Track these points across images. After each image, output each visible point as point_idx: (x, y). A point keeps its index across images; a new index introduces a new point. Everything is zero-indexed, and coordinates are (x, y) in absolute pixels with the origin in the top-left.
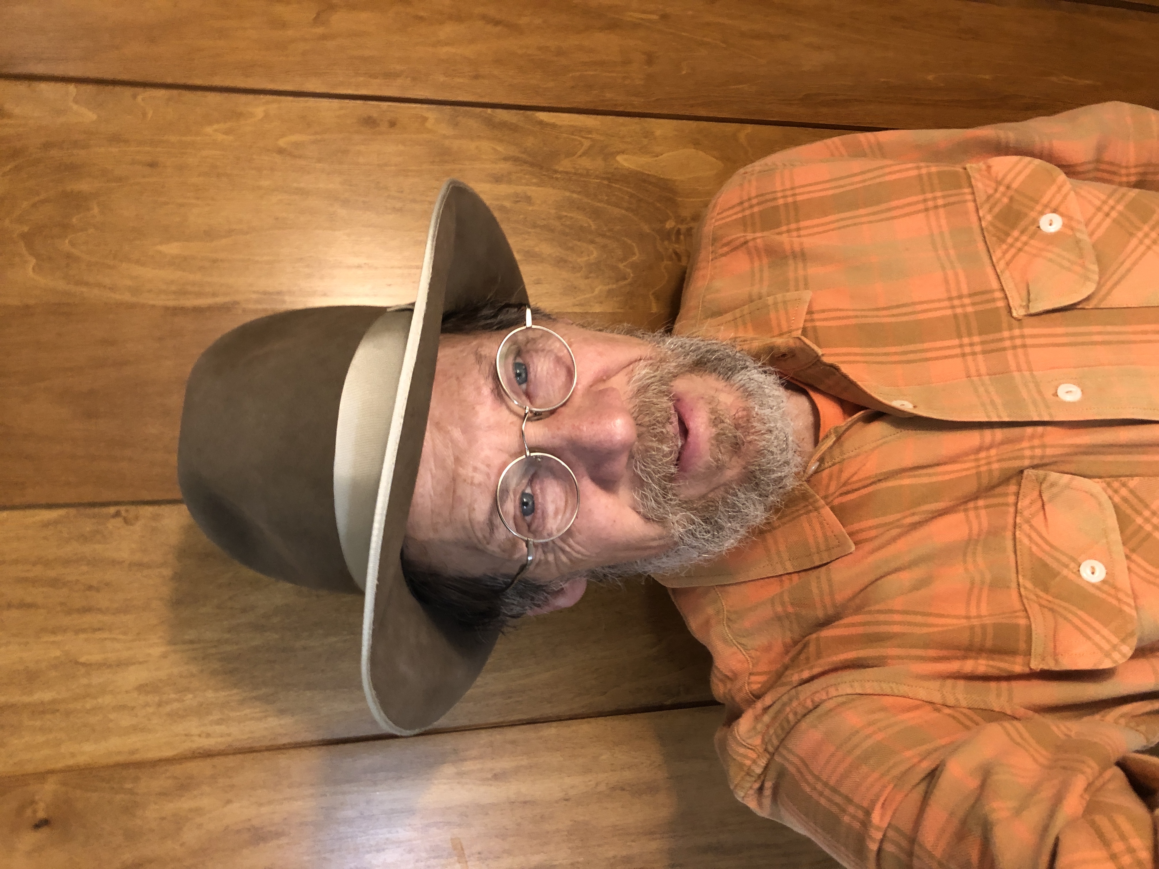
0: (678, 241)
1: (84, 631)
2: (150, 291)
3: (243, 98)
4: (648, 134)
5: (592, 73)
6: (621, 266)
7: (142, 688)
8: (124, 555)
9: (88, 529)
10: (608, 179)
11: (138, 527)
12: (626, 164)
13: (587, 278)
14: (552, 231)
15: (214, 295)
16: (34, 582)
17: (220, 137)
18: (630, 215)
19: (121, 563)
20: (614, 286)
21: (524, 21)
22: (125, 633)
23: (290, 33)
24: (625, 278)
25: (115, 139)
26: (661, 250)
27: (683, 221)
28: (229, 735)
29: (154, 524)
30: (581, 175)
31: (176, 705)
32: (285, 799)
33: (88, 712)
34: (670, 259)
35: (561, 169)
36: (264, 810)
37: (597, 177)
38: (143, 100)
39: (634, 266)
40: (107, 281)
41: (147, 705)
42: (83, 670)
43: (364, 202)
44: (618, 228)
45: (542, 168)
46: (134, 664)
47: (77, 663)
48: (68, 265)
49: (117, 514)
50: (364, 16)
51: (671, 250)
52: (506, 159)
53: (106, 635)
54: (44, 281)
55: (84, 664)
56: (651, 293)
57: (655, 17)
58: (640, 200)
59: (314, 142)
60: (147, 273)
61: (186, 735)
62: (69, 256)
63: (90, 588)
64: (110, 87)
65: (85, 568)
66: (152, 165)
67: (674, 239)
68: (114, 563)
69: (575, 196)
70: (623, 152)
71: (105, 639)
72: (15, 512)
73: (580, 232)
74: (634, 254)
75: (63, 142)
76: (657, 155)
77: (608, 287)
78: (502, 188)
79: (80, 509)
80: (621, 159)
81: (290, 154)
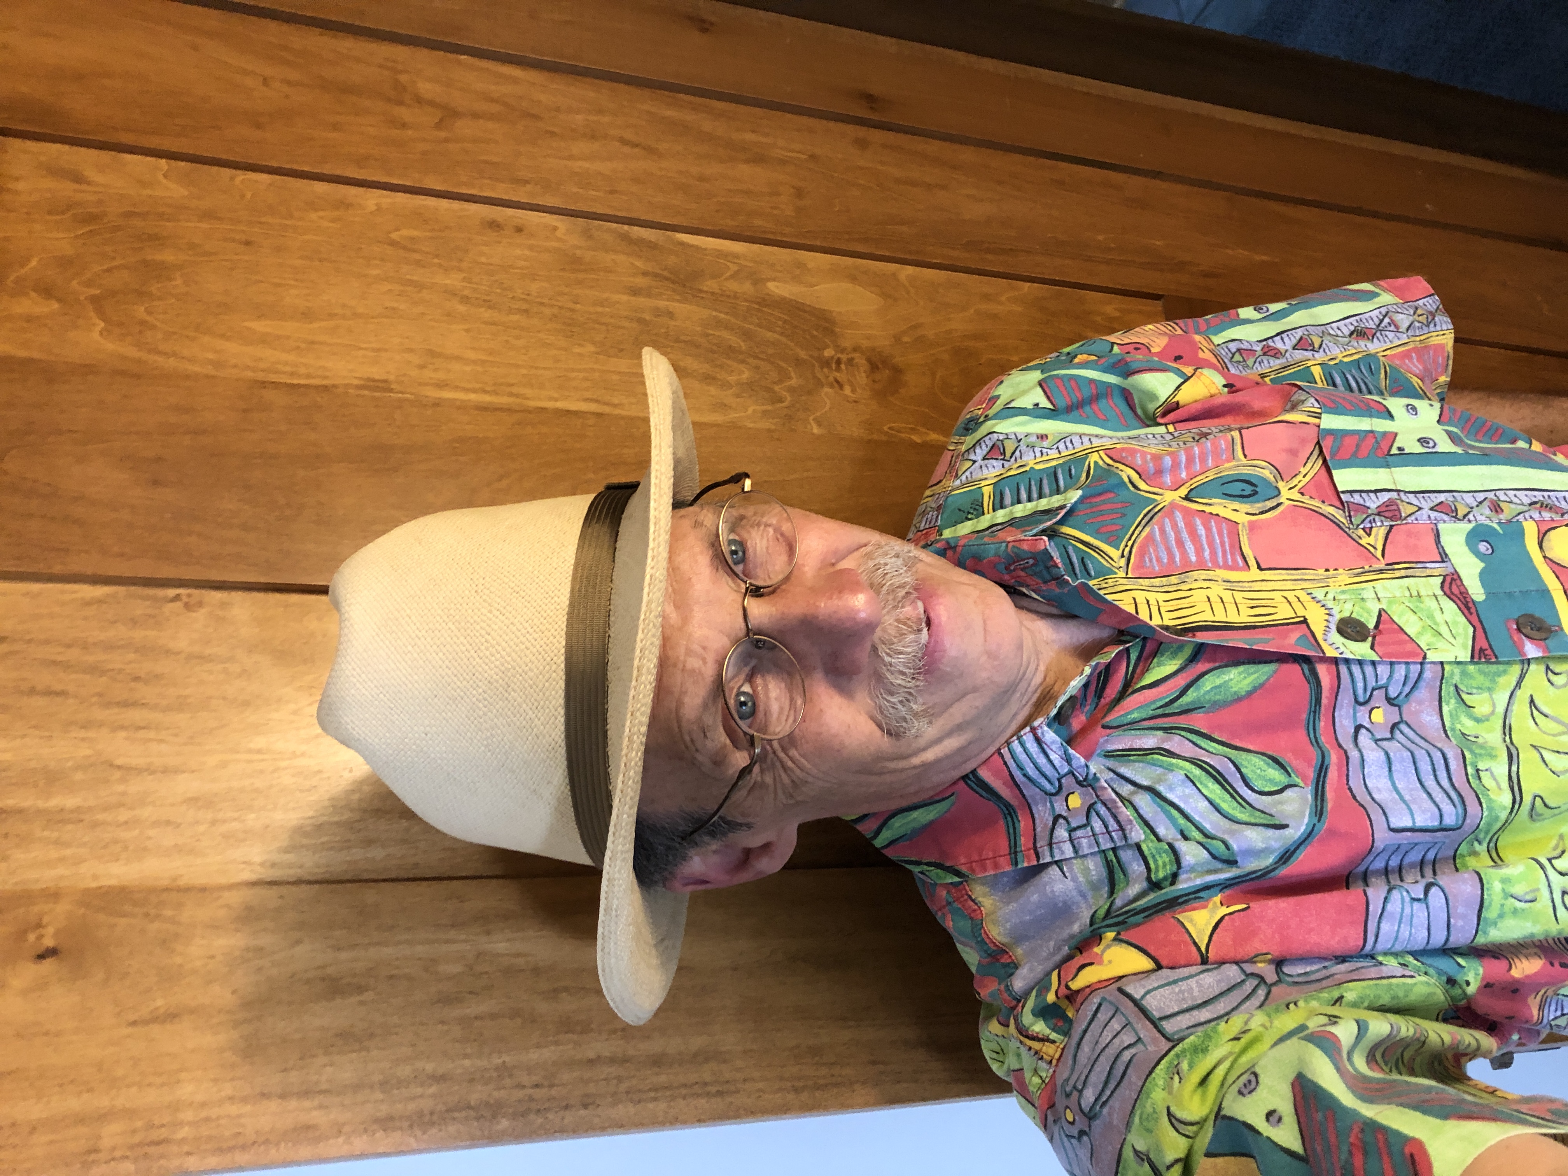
0: (838, 369)
1: (122, 727)
2: (235, 366)
3: (353, 191)
4: (801, 265)
5: (738, 200)
6: (777, 388)
7: (190, 801)
8: (182, 643)
9: (139, 612)
10: (758, 303)
11: (200, 615)
12: (777, 291)
13: (738, 396)
14: (698, 346)
15: (310, 376)
16: (66, 666)
17: (326, 224)
18: (784, 339)
19: (178, 653)
20: (770, 408)
21: (663, 146)
22: (176, 735)
23: (410, 132)
24: (781, 401)
25: (208, 215)
26: (819, 375)
27: (843, 351)
28: (301, 867)
29: (220, 613)
30: (729, 297)
31: (235, 825)
32: (369, 944)
33: (119, 825)
34: (831, 386)
35: (705, 289)
36: (344, 955)
37: (746, 301)
38: (243, 181)
39: (791, 390)
40: (186, 352)
41: (197, 823)
42: (118, 774)
43: (484, 301)
44: (770, 351)
45: (684, 286)
46: (183, 772)
47: (112, 765)
48: (140, 332)
49: (177, 598)
50: (490, 125)
51: (831, 379)
52: (645, 274)
53: (152, 734)
54: (110, 346)
55: (119, 767)
56: (811, 418)
57: (803, 156)
58: (796, 327)
59: (431, 238)
60: (232, 348)
61: (245, 863)
62: (143, 323)
63: (137, 679)
64: (206, 167)
65: (131, 656)
66: (247, 243)
67: (834, 366)
69: (722, 316)
70: (774, 280)
71: (150, 740)
72: (50, 586)
73: (730, 351)
74: (790, 378)
75: (148, 213)
76: (812, 286)
77: (764, 408)
78: (642, 301)
79: (133, 588)
80: (771, 285)
81: (404, 248)
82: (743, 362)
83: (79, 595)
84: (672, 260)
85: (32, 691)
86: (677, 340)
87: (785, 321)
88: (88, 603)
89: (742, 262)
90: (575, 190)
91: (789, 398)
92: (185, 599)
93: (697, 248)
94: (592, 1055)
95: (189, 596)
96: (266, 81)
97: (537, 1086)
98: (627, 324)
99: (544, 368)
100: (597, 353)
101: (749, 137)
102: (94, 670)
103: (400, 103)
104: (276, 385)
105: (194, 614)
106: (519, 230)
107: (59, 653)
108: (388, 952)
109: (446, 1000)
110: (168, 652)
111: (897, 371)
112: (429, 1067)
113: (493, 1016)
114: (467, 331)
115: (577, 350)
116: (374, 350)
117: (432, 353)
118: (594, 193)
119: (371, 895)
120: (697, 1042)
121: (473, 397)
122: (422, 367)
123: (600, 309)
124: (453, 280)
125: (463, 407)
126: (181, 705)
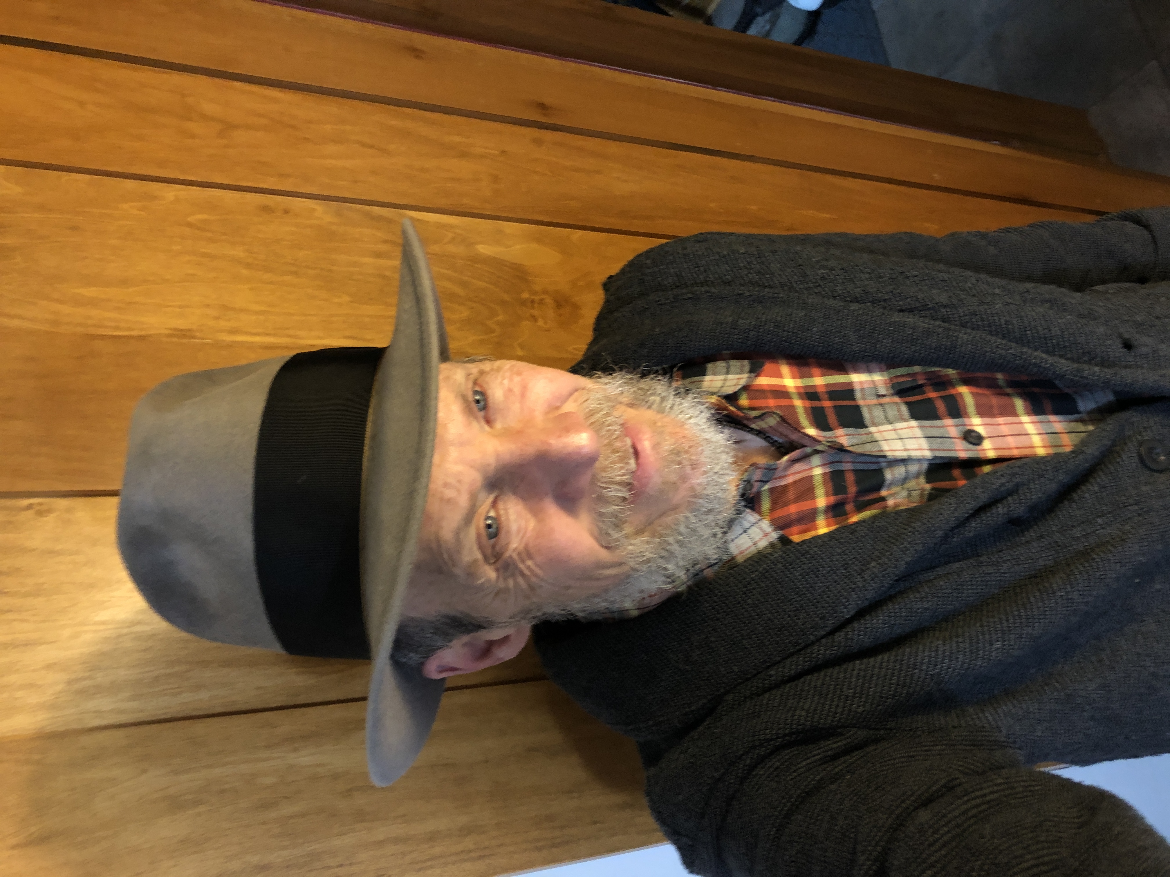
0: (533, 307)
2: (69, 324)
3: (155, 186)
4: (499, 232)
5: (450, 185)
6: (489, 322)
7: (49, 667)
8: (37, 542)
10: (470, 261)
11: (50, 519)
12: (485, 252)
13: (460, 330)
15: (129, 329)
17: (135, 212)
18: (492, 287)
19: (34, 550)
20: (484, 337)
21: (392, 147)
22: (35, 615)
23: (198, 141)
24: (493, 331)
25: (41, 207)
26: (519, 312)
27: (535, 293)
29: (67, 516)
30: (448, 257)
34: (528, 320)
36: (182, 778)
37: (461, 259)
38: (68, 180)
39: (500, 324)
40: (27, 314)
43: (263, 266)
44: (482, 296)
46: (42, 644)
49: (30, 507)
50: (259, 134)
51: (528, 314)
52: (385, 242)
53: (15, 616)
56: (515, 343)
57: (496, 152)
58: (498, 277)
59: (219, 220)
60: (65, 309)
64: (38, 171)
66: (74, 228)
67: (529, 305)
68: (24, 551)
70: (480, 243)
71: (15, 620)
73: (453, 297)
74: (498, 315)
76: (508, 247)
77: (480, 337)
78: (383, 262)
80: (479, 247)
81: (199, 228)
82: (462, 304)
87: (491, 273)
89: (456, 231)
90: (328, 181)
91: (498, 330)
92: (37, 507)
93: (424, 221)
94: (381, 837)
95: (40, 504)
96: (82, 104)
97: (341, 866)
99: (312, 315)
100: (351, 302)
101: (457, 139)
103: (189, 119)
104: (103, 337)
105: (45, 519)
106: (286, 212)
108: (216, 772)
109: (265, 806)
111: (576, 307)
112: (255, 859)
113: (303, 815)
114: (251, 289)
115: (336, 300)
116: (180, 307)
117: (226, 308)
118: (342, 183)
119: (200, 728)
120: (462, 820)
121: (257, 339)
122: (217, 318)
123: (352, 269)
124: (239, 252)
125: (251, 347)
126: (37, 592)
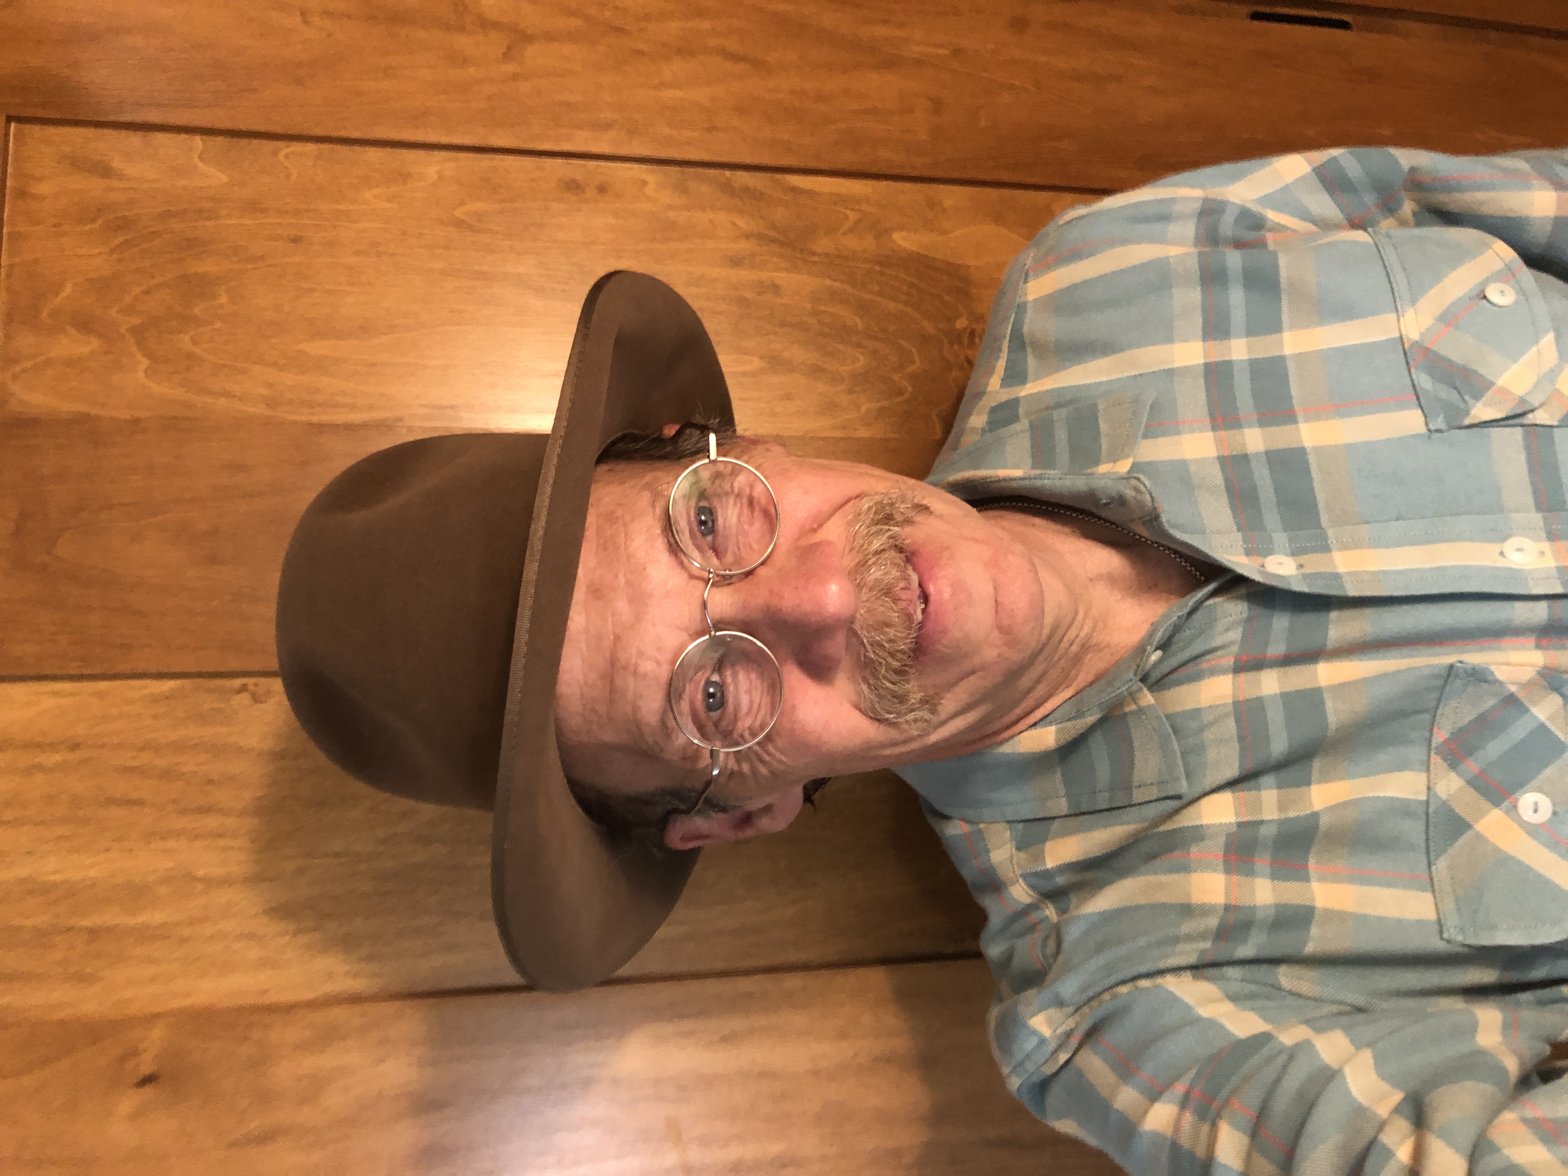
0: (972, 345)
1: (200, 836)
2: (289, 403)
3: (411, 155)
4: (933, 204)
5: (862, 124)
6: (896, 377)
8: (252, 741)
9: (207, 707)
10: (881, 264)
11: (268, 705)
12: (905, 244)
13: (850, 392)
14: (806, 330)
15: (370, 408)
16: (141, 772)
17: (382, 205)
18: (909, 310)
19: (246, 751)
21: (774, 56)
23: (472, 70)
24: (900, 394)
25: (252, 207)
26: (949, 356)
27: (977, 318)
30: (845, 258)
34: (961, 368)
35: (818, 250)
37: (866, 260)
38: (286, 156)
39: (912, 378)
40: (237, 389)
41: (279, 934)
42: (200, 887)
44: (892, 327)
45: (794, 248)
47: (193, 877)
48: (188, 368)
49: (243, 689)
51: (962, 357)
52: (747, 237)
54: (158, 388)
55: (200, 880)
56: (934, 413)
57: (945, 52)
58: (924, 292)
59: (501, 212)
60: (286, 379)
62: (190, 356)
64: (244, 140)
65: (203, 757)
67: (966, 342)
69: (838, 285)
70: (902, 228)
72: (118, 683)
73: (843, 333)
74: (913, 362)
75: (185, 211)
76: (946, 232)
77: (880, 404)
78: (743, 275)
79: (198, 680)
80: (899, 237)
81: (471, 228)
82: (859, 345)
83: (145, 692)
84: (780, 214)
85: (110, 801)
86: (783, 324)
87: (912, 285)
88: (155, 699)
89: (864, 207)
90: (667, 131)
91: (910, 389)
92: (251, 687)
93: (811, 194)
95: (256, 685)
98: (724, 307)
102: (167, 775)
103: (462, 29)
105: (263, 706)
106: (602, 189)
107: (134, 758)
110: (240, 751)
116: (441, 368)
118: (688, 133)
124: (527, 267)
126: (256, 810)
